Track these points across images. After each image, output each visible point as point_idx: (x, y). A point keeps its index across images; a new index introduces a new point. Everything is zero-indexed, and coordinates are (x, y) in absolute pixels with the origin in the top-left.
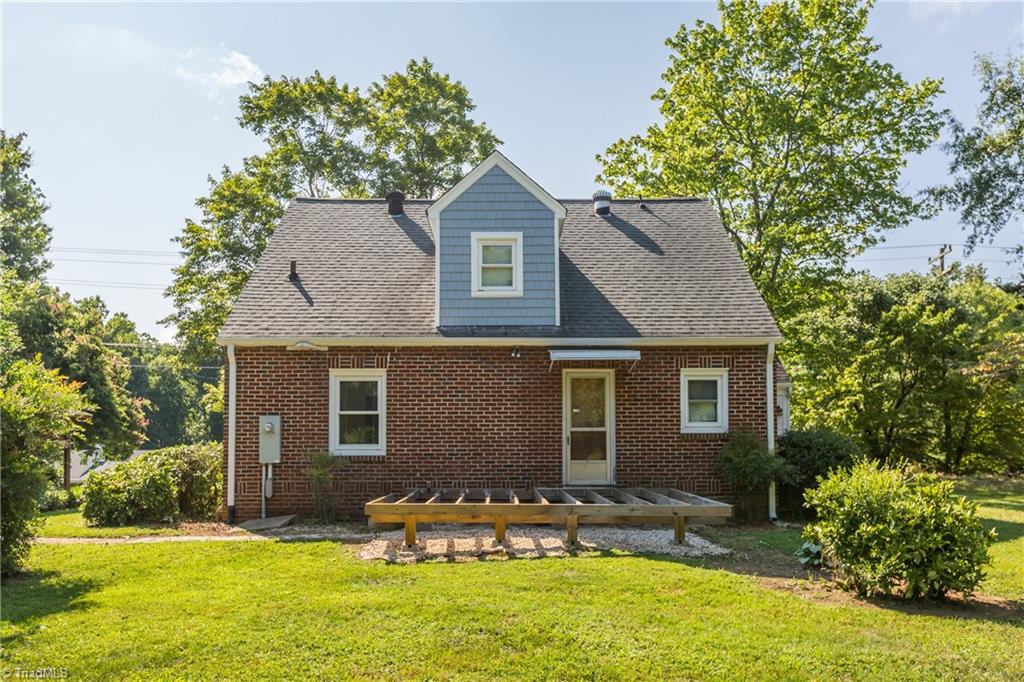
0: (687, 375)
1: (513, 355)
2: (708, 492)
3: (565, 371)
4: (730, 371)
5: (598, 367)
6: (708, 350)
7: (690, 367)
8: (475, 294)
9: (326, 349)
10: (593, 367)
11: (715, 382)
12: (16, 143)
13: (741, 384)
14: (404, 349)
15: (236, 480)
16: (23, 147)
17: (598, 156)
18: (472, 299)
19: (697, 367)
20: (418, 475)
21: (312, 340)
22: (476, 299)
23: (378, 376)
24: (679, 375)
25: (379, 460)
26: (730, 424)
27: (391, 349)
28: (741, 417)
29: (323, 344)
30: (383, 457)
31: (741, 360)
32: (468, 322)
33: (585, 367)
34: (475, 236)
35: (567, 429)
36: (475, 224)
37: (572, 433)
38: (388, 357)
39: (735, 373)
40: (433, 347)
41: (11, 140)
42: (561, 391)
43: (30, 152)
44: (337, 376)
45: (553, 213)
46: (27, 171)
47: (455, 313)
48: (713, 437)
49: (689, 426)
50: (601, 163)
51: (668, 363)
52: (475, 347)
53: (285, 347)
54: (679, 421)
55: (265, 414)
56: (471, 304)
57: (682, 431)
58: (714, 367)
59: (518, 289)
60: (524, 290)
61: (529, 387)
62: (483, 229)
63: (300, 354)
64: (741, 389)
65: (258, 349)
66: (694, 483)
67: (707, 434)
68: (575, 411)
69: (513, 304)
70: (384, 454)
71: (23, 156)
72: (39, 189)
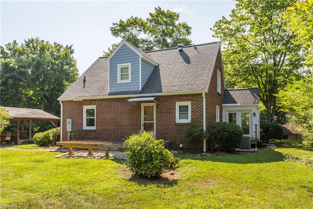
0: (178, 104)
1: (127, 100)
2: (184, 142)
3: (142, 104)
4: (192, 102)
5: (151, 103)
6: (184, 96)
7: (178, 101)
8: (118, 82)
9: (82, 100)
10: (149, 103)
11: (188, 106)
12: (70, 48)
13: (195, 107)
14: (100, 99)
15: (63, 136)
16: (72, 48)
17: (211, 29)
18: (118, 84)
19: (181, 101)
20: (103, 135)
21: (78, 98)
22: (119, 84)
23: (94, 107)
24: (175, 104)
25: (94, 131)
26: (191, 120)
27: (97, 100)
28: (195, 118)
29: (81, 99)
30: (95, 130)
31: (195, 98)
32: (116, 91)
33: (147, 103)
34: (118, 65)
35: (143, 122)
36: (119, 62)
37: (144, 123)
38: (96, 102)
39: (193, 103)
40: (107, 99)
41: (69, 47)
42: (141, 110)
43: (74, 50)
44: (85, 108)
45: (139, 56)
46: (73, 54)
47: (113, 88)
48: (186, 124)
49: (178, 121)
50: (212, 31)
51: (172, 100)
52: (118, 98)
53: (73, 100)
54: (175, 119)
55: (69, 118)
56: (117, 85)
57: (176, 122)
58: (186, 101)
59: (129, 80)
60: (131, 80)
61: (132, 109)
62: (121, 63)
63: (76, 102)
64: (195, 108)
65: (67, 101)
66: (179, 139)
67: (183, 123)
68: (145, 116)
69: (128, 85)
70: (95, 129)
71: (72, 51)
72: (75, 59)
